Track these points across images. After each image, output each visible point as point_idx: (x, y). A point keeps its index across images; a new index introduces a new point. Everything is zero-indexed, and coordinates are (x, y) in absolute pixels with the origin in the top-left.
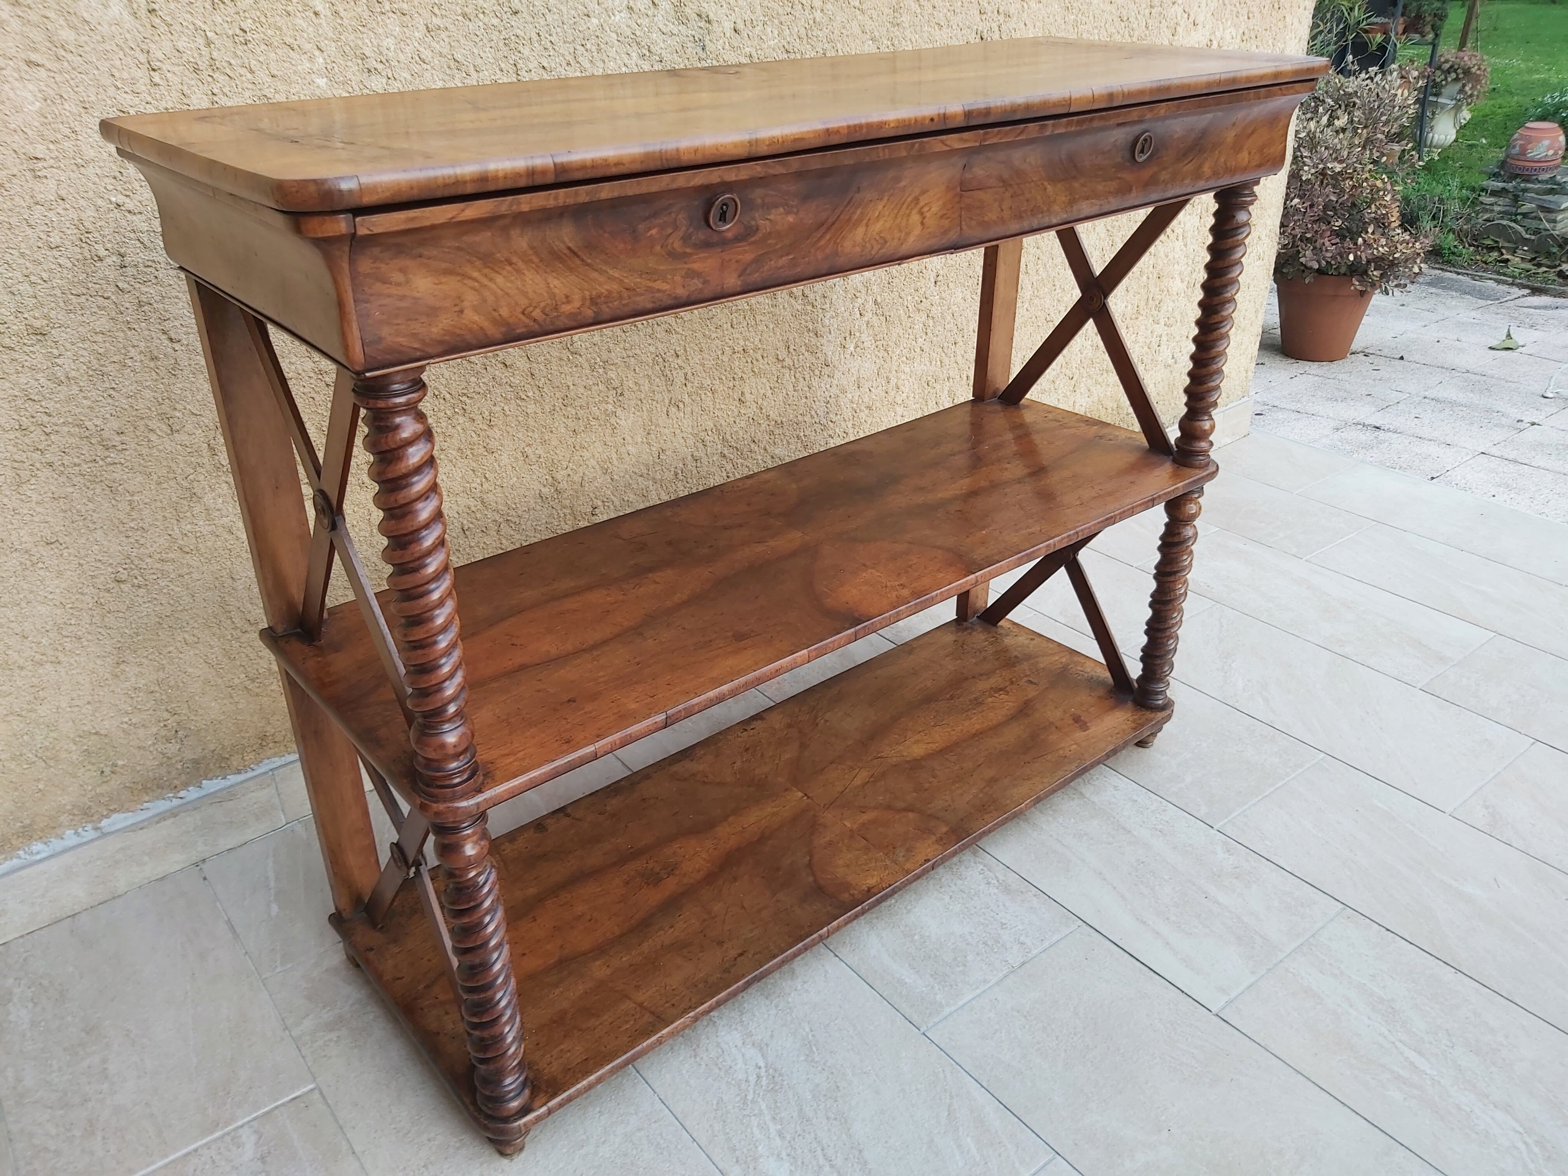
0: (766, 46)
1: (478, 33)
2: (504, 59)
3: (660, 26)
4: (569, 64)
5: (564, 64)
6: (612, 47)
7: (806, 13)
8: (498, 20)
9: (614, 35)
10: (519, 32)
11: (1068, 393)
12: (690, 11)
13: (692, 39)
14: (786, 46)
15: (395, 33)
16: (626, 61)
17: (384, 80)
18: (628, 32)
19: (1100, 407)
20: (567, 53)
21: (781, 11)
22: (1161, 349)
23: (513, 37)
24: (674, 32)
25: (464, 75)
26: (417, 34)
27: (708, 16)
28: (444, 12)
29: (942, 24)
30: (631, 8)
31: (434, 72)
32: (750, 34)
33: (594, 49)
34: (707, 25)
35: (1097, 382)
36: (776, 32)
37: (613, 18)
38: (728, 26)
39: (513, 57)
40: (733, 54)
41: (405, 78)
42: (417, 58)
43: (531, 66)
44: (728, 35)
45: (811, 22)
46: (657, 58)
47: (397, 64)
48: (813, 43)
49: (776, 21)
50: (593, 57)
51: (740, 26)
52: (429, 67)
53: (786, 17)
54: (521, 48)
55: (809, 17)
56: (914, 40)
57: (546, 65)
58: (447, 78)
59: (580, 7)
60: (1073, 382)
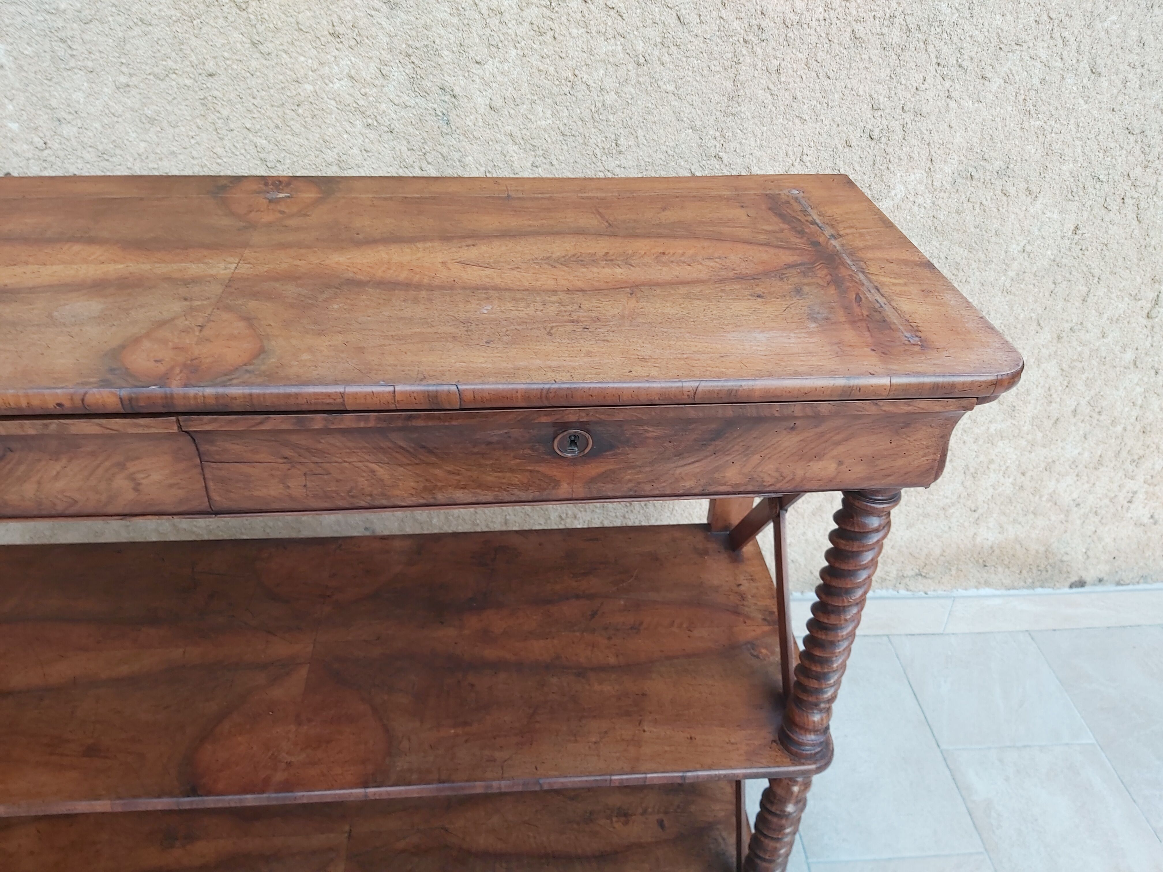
0: (533, 126)
1: (170, 92)
2: (202, 117)
3: (391, 97)
4: (277, 127)
5: (272, 126)
6: (331, 114)
7: (594, 94)
8: (192, 81)
9: (333, 102)
10: (216, 93)
11: (966, 524)
12: (429, 84)
13: (433, 112)
14: (562, 128)
15: (83, 88)
16: (348, 128)
17: (75, 129)
18: (349, 100)
19: (1018, 547)
20: (275, 116)
21: (555, 90)
22: (1132, 506)
23: (209, 98)
24: (408, 104)
25: (159, 129)
26: (106, 90)
27: (452, 91)
28: (132, 71)
29: (806, 117)
30: (353, 78)
31: (126, 124)
32: (512, 112)
33: (307, 114)
34: (453, 99)
35: (1015, 521)
36: (549, 113)
37: (331, 85)
38: (481, 101)
39: (213, 116)
40: (488, 131)
41: (96, 128)
42: (107, 112)
43: (232, 126)
44: (482, 111)
45: (599, 105)
46: (386, 129)
47: (86, 115)
48: (601, 127)
49: (549, 101)
50: (306, 122)
51: (498, 103)
52: (120, 120)
53: (564, 97)
54: (221, 110)
55: (596, 98)
56: (758, 133)
57: (248, 126)
58: (139, 130)
59: (288, 72)
60: (976, 515)
